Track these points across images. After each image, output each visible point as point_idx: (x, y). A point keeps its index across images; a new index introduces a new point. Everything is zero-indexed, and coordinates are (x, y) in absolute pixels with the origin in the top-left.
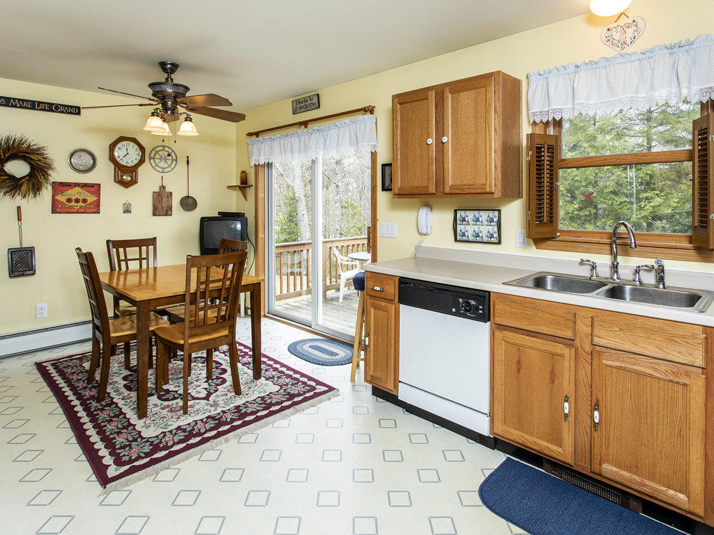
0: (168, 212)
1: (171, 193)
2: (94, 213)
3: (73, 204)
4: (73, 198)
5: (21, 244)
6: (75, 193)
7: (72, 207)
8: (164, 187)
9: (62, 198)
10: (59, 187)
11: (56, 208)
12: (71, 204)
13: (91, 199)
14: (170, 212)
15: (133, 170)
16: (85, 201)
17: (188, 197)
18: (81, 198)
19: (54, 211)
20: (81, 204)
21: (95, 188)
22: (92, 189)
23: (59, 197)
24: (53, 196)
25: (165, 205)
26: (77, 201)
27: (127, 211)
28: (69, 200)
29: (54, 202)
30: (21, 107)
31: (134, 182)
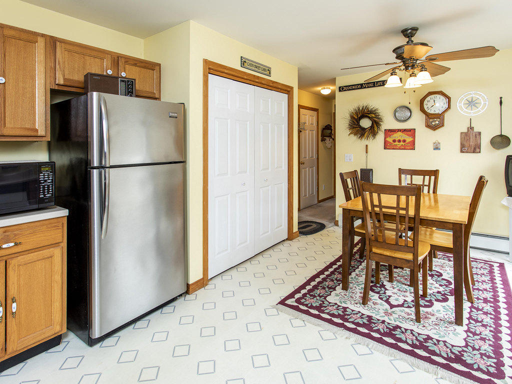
0: (476, 149)
1: (480, 133)
2: (411, 149)
3: (397, 143)
4: (397, 139)
5: (367, 167)
6: (398, 136)
7: (396, 145)
8: (472, 128)
9: (390, 140)
10: (389, 132)
11: (387, 146)
12: (395, 143)
13: (409, 139)
14: (478, 150)
15: (440, 116)
16: (404, 141)
17: (501, 136)
18: (402, 139)
19: (385, 148)
20: (402, 143)
21: (411, 132)
22: (409, 133)
23: (388, 139)
24: (385, 139)
25: (472, 143)
26: (399, 141)
27: (437, 148)
28: (394, 141)
29: (386, 142)
30: (368, 87)
31: (441, 125)
